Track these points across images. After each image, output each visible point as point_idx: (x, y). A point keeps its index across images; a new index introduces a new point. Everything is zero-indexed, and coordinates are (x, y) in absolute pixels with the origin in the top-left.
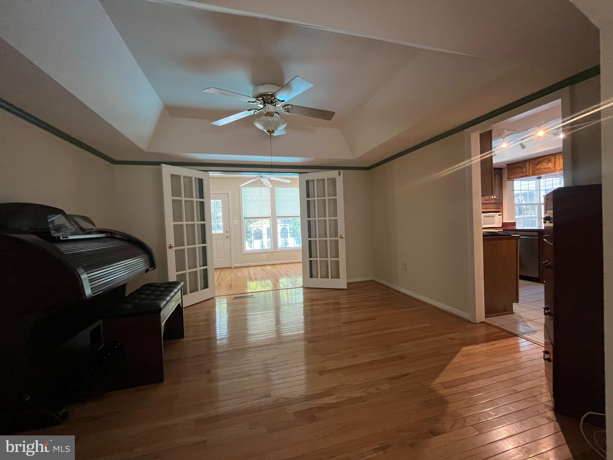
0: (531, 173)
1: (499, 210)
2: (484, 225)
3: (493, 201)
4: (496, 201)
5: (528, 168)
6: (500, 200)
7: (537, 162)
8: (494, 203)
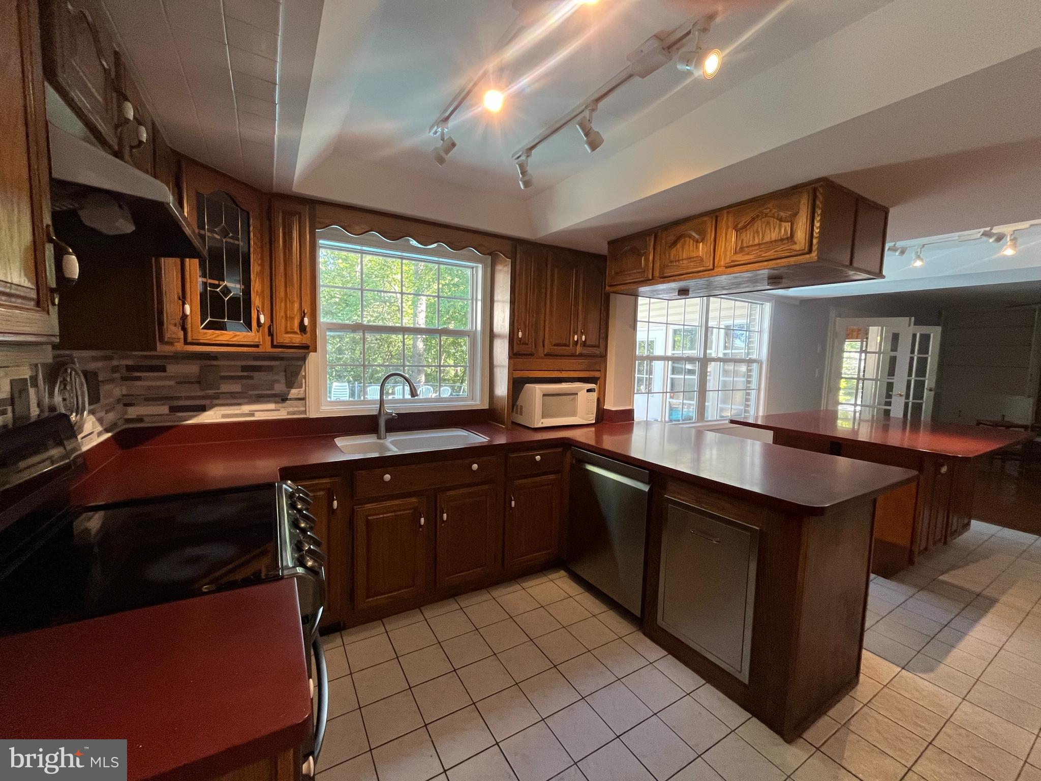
0: (657, 274)
1: (597, 374)
2: (543, 420)
3: (579, 350)
4: (586, 351)
5: (651, 258)
6: (598, 346)
7: (672, 238)
8: (581, 355)
